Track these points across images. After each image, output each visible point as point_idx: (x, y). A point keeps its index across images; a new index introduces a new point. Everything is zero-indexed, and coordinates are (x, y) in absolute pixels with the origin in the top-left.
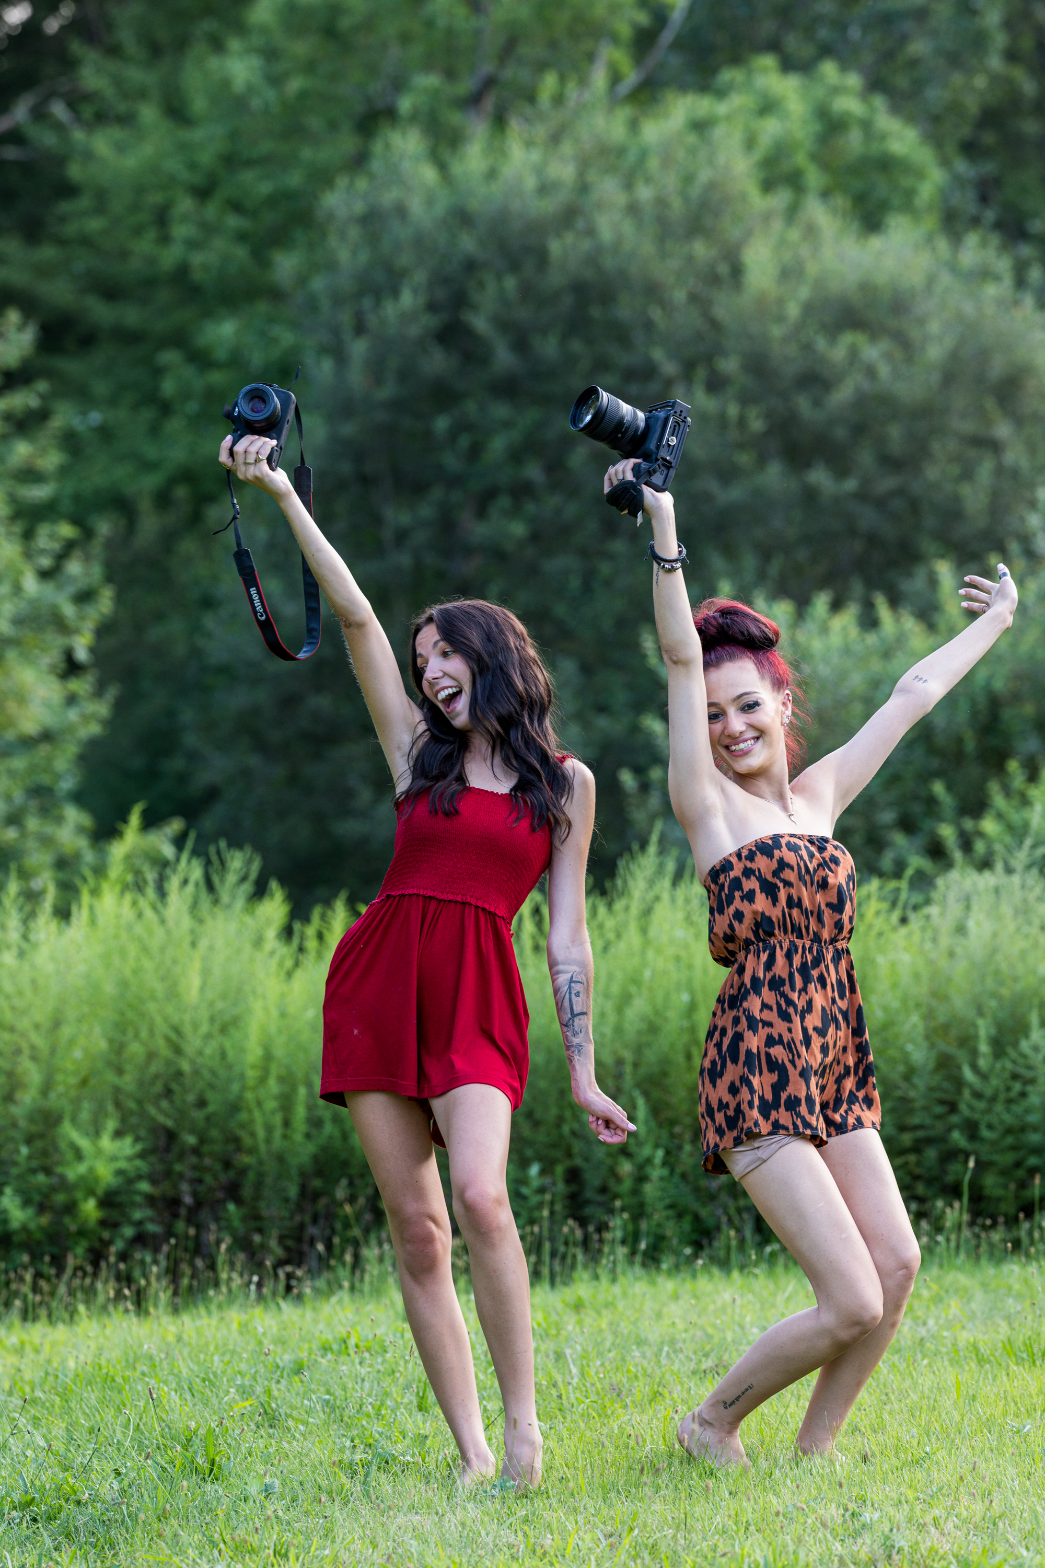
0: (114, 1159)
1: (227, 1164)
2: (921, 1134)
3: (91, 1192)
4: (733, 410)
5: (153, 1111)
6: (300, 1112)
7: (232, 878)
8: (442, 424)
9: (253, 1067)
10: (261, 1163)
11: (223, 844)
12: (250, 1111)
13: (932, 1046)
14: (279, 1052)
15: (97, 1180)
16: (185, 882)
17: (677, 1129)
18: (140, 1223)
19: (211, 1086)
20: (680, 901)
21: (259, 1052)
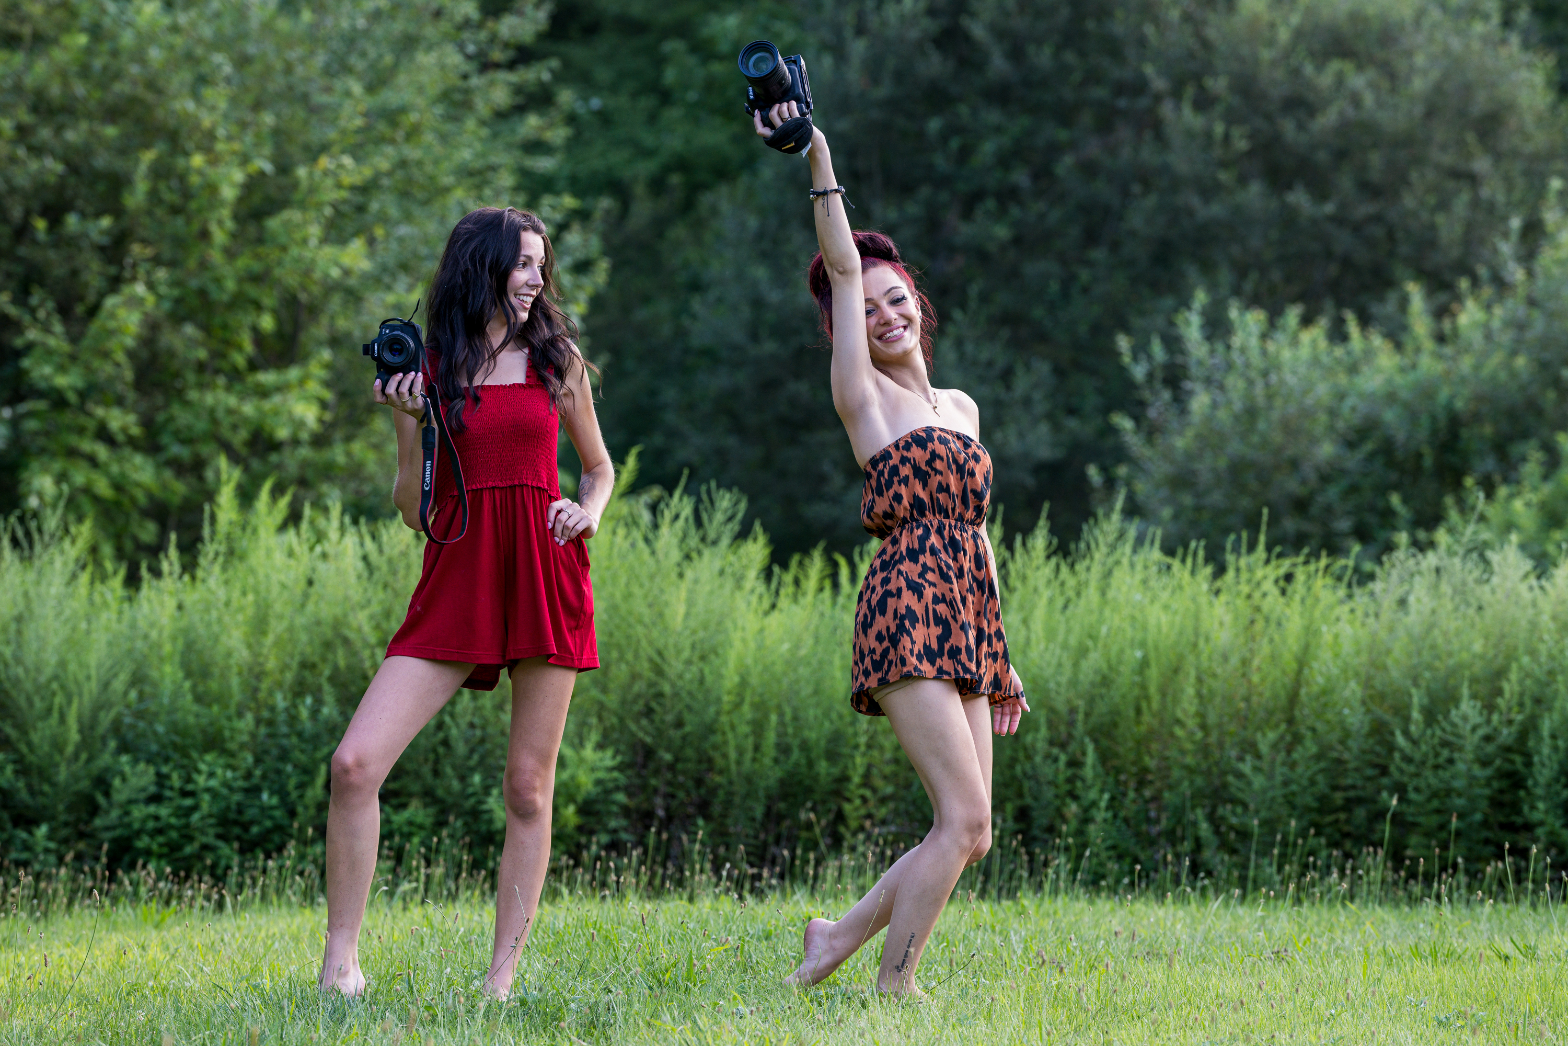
0: (593, 770)
1: (699, 782)
2: (1352, 794)
3: (571, 799)
4: (1219, 129)
5: (633, 727)
6: (771, 737)
7: (719, 517)
8: (934, 125)
9: (729, 693)
10: (731, 783)
11: (713, 484)
12: (724, 733)
13: (1368, 711)
14: (754, 680)
15: (578, 787)
16: (677, 517)
17: (1122, 777)
18: (615, 831)
19: (689, 708)
20: (1139, 567)
21: (736, 679)
